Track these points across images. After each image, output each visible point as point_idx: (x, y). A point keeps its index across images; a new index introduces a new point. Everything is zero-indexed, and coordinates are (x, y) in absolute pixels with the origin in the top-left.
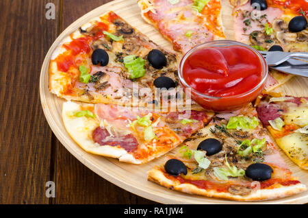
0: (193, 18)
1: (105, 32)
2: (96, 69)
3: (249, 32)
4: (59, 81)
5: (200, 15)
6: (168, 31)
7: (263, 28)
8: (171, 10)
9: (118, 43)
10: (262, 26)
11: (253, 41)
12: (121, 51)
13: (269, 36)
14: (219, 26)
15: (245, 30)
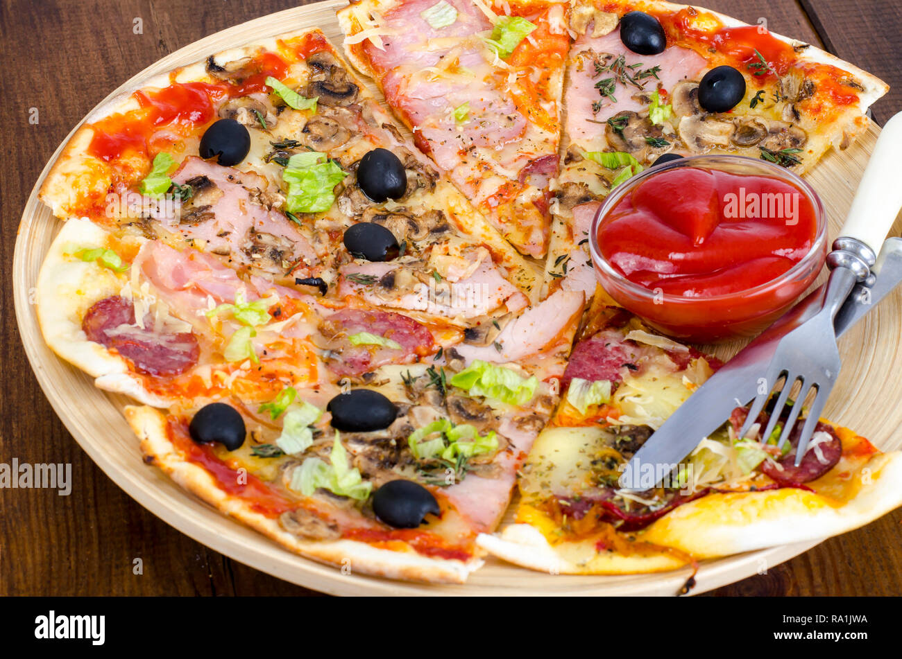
0: (485, 71)
1: (271, 82)
2: (200, 169)
3: (607, 114)
4: (72, 178)
5: (503, 65)
6: (407, 100)
7: (646, 106)
8: (427, 43)
9: (297, 116)
10: (645, 99)
11: (615, 139)
12: (298, 137)
13: (659, 128)
14: (547, 100)
15: (596, 108)
